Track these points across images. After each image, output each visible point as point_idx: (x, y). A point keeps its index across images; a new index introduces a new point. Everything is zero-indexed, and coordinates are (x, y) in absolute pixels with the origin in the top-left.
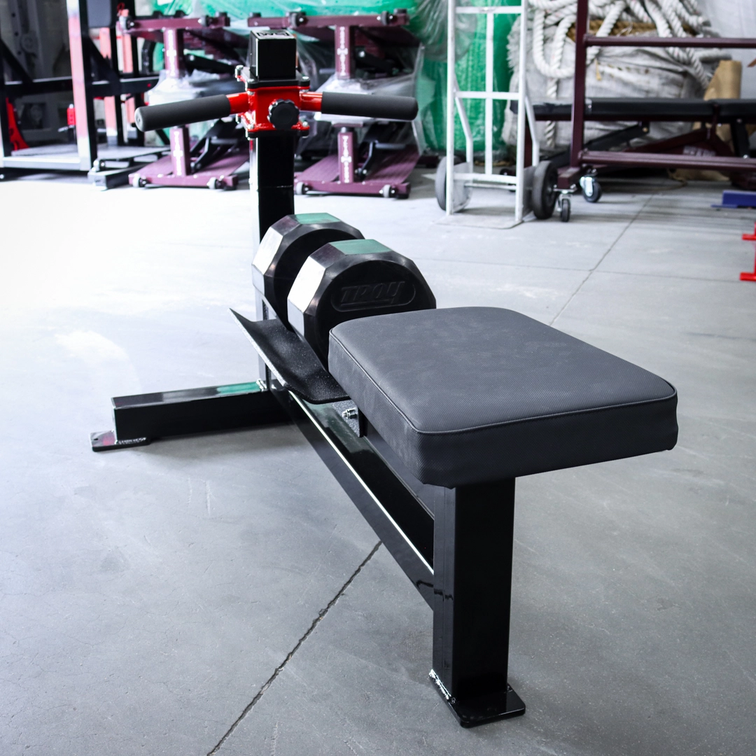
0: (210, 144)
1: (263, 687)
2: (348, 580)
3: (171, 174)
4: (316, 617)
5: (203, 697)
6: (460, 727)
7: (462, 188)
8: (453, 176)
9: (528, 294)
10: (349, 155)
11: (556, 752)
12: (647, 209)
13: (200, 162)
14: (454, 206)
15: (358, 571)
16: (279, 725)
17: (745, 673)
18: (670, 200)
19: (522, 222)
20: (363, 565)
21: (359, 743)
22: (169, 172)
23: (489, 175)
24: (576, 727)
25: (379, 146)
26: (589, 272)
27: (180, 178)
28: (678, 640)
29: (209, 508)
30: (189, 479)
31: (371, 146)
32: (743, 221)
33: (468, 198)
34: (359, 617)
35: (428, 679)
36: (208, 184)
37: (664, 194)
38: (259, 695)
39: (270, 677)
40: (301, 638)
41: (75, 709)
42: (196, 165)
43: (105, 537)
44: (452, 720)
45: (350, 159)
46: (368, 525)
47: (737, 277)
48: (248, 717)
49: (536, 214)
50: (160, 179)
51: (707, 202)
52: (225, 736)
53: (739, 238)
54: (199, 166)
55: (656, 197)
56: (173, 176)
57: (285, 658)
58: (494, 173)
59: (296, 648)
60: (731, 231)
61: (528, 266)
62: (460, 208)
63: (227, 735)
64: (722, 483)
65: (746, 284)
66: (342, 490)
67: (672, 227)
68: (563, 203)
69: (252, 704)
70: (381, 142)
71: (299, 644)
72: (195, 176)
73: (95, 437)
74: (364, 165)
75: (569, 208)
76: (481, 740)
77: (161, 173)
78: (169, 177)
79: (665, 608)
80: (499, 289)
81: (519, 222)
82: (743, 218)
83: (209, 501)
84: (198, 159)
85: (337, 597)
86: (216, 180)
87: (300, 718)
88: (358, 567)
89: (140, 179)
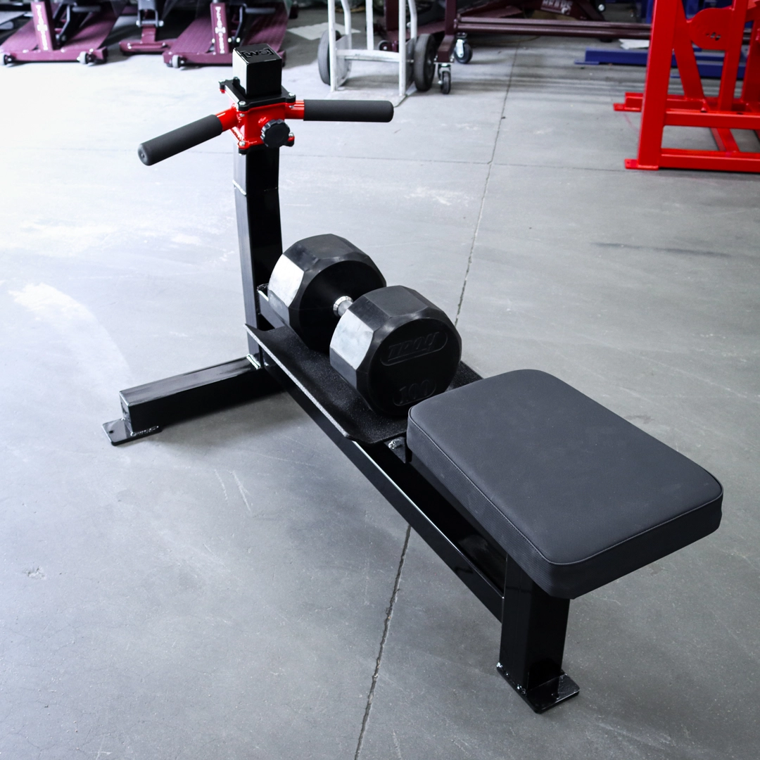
0: (72, 12)
1: (369, 697)
2: (397, 573)
3: (36, 49)
4: (386, 618)
5: (324, 714)
6: (535, 714)
7: (343, 61)
8: (336, 52)
9: (443, 201)
10: (223, 26)
11: (612, 727)
12: (517, 70)
13: (65, 33)
14: (338, 81)
15: (402, 562)
16: (396, 733)
17: (729, 631)
18: (536, 56)
19: (407, 96)
20: (403, 554)
21: (464, 740)
22: (33, 47)
23: (371, 50)
24: (620, 701)
25: (248, 11)
26: (488, 166)
27: (47, 52)
28: (673, 604)
29: (247, 504)
30: (215, 470)
31: (241, 11)
32: (609, 83)
33: (348, 70)
34: (420, 613)
35: (495, 669)
36: (78, 59)
37: (527, 48)
38: (369, 705)
39: (371, 686)
40: (381, 641)
41: (224, 742)
42: (61, 37)
43: (169, 550)
44: (526, 708)
45: (224, 30)
46: (393, 508)
47: (622, 165)
48: (369, 729)
49: (417, 87)
50: (24, 54)
51: (571, 57)
52: (358, 750)
53: (611, 108)
54: (63, 38)
55: (521, 51)
56: (39, 51)
57: (375, 664)
58: (375, 49)
59: (381, 652)
60: (602, 99)
61: (430, 161)
62: (342, 81)
63: (358, 749)
64: (668, 428)
65: (632, 173)
66: (356, 469)
67: (545, 96)
68: (443, 77)
69: (367, 714)
70: (250, 6)
71: (381, 648)
72: (63, 50)
73: (110, 429)
74: (237, 32)
75: (450, 81)
76: (554, 723)
77: (26, 49)
78: (35, 52)
79: (656, 573)
80: (413, 195)
81: (404, 97)
82: (607, 79)
83: (244, 496)
84: (63, 30)
85: (394, 593)
86: (87, 55)
87: (410, 724)
88: (400, 558)
89: (5, 56)
